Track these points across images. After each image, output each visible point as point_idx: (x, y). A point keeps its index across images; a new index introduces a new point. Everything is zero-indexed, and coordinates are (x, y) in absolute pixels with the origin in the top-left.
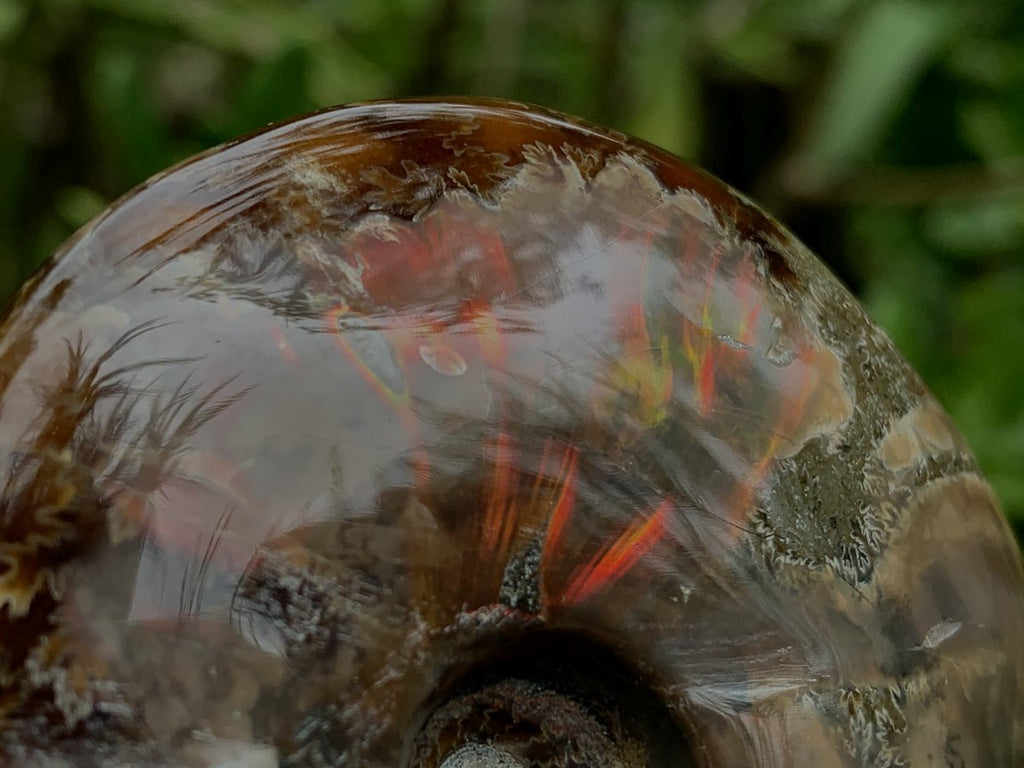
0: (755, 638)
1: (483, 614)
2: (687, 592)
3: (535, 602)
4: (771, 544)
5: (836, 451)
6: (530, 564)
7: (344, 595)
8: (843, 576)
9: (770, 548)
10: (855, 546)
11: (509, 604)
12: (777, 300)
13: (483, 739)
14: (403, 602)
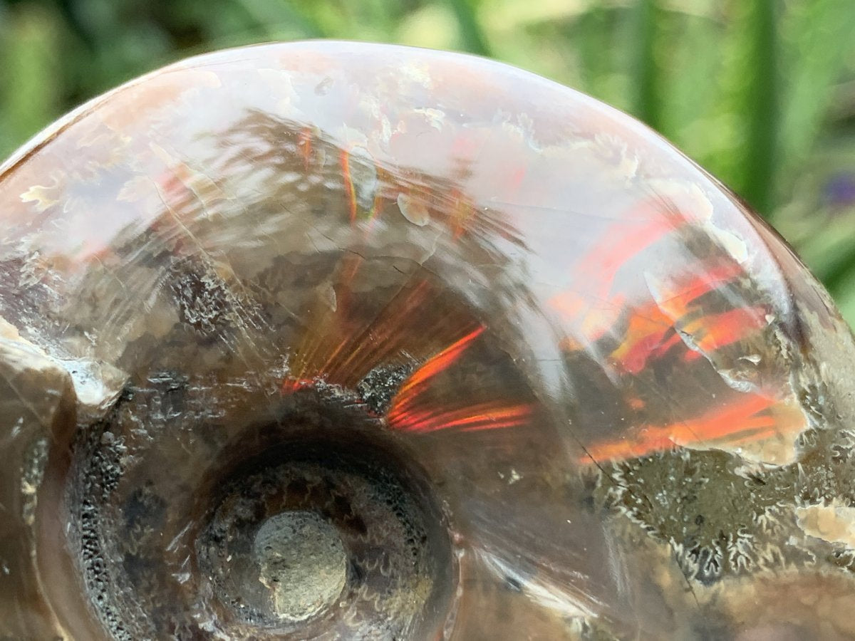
0: (558, 548)
1: (336, 391)
2: (516, 477)
3: (383, 406)
4: (619, 492)
5: (745, 476)
6: (394, 378)
7: (240, 312)
8: (680, 564)
9: (617, 495)
10: (712, 551)
11: (362, 396)
12: (769, 347)
13: (326, 514)
14: (279, 344)
